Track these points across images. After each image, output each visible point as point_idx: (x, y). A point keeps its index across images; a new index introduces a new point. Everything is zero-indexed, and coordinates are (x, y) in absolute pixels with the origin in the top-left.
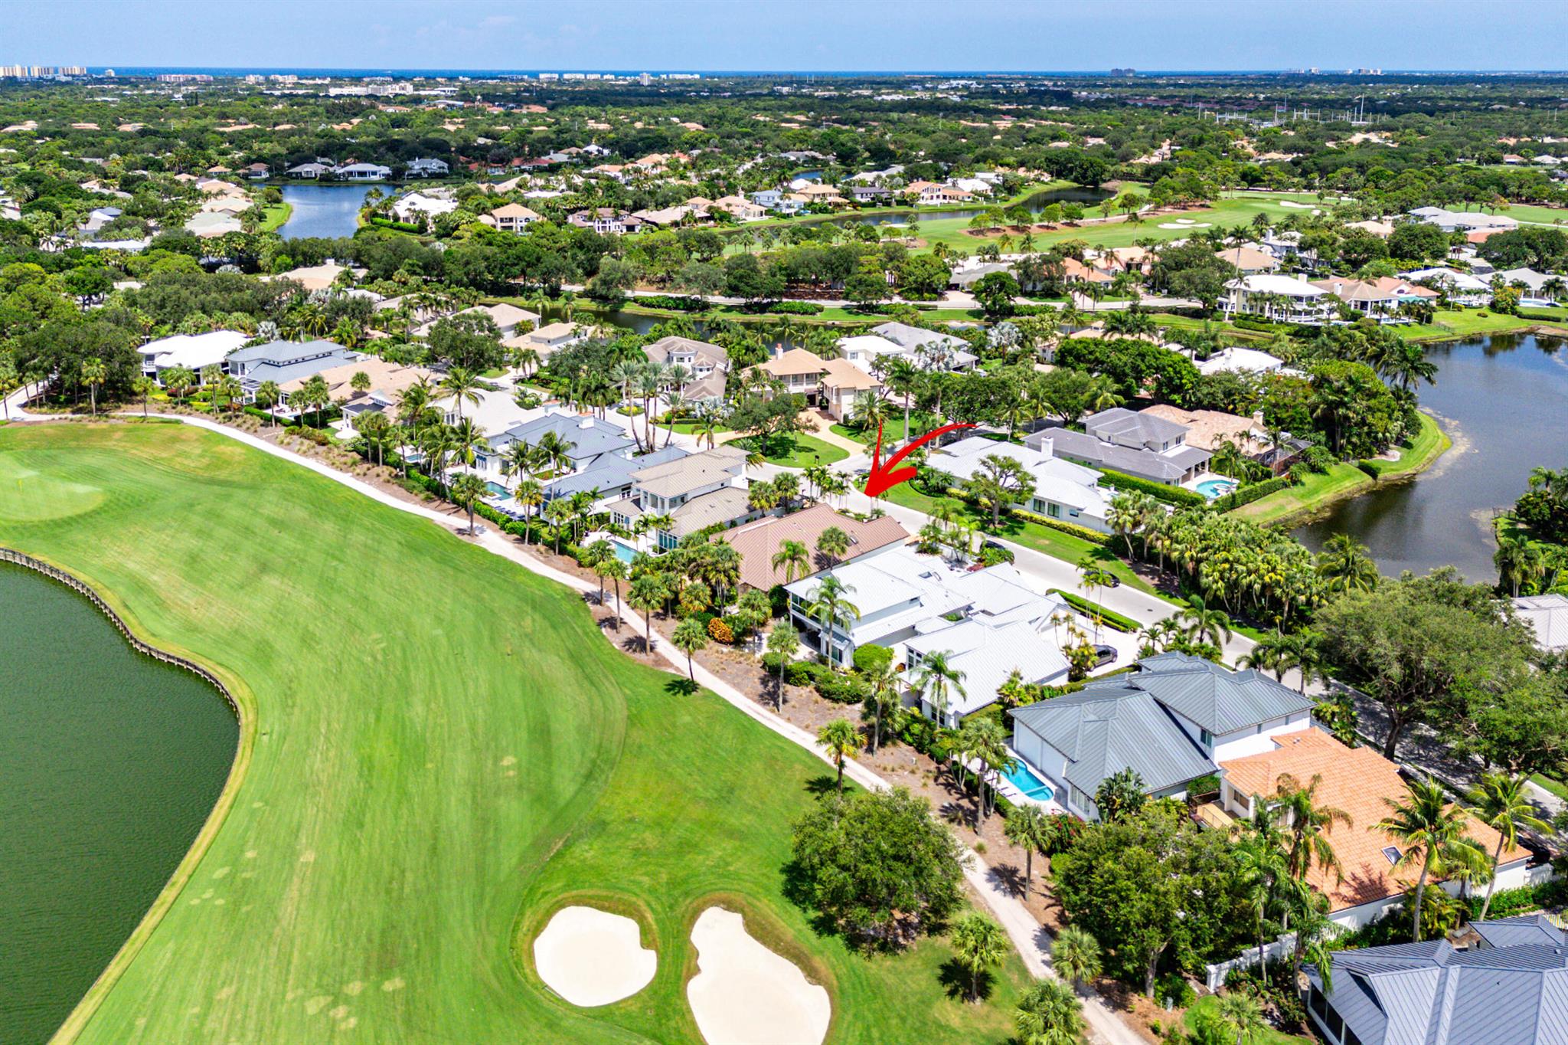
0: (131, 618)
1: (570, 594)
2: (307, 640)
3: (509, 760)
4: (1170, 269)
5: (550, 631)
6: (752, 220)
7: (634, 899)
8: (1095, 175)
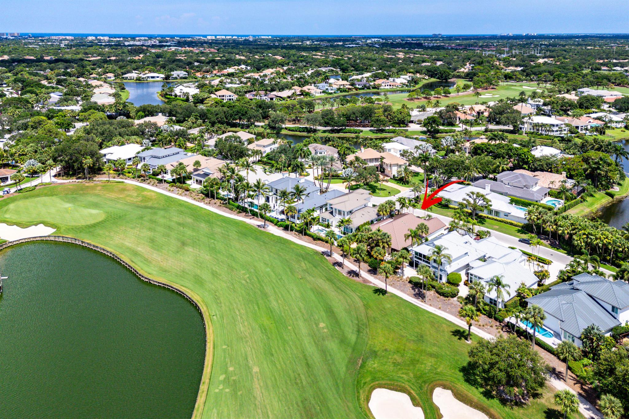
0: (136, 266)
1: (316, 253)
2: (214, 274)
3: (322, 325)
4: (497, 114)
5: (314, 269)
6: (318, 95)
7: (403, 385)
8: (446, 76)
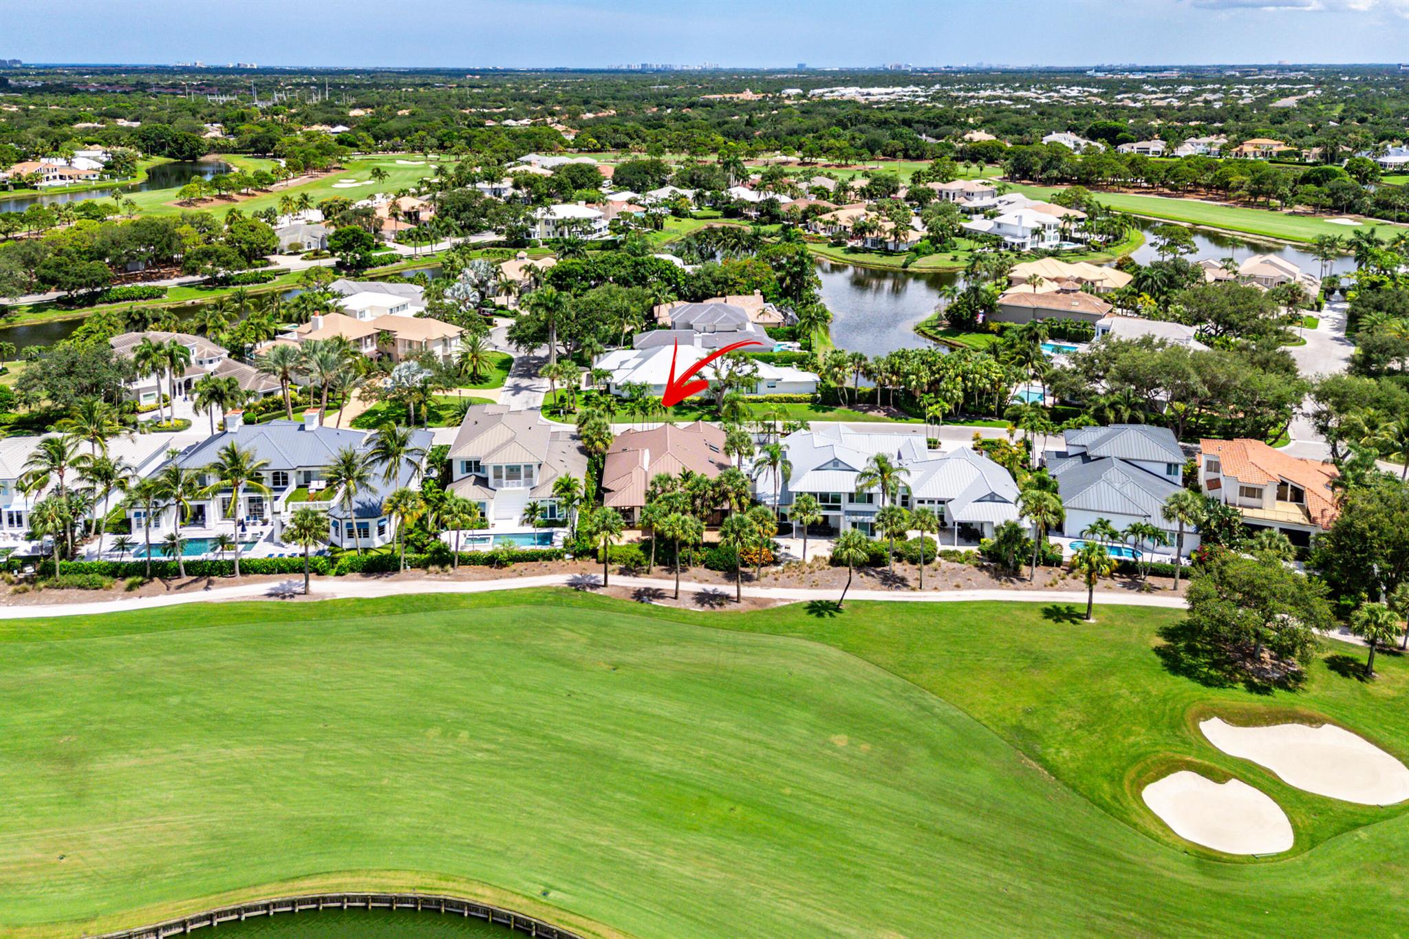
1: (556, 592)
3: (840, 740)
8: (192, 150)
